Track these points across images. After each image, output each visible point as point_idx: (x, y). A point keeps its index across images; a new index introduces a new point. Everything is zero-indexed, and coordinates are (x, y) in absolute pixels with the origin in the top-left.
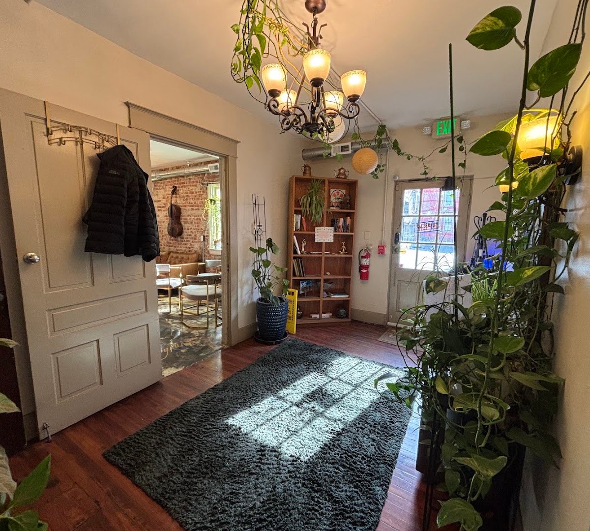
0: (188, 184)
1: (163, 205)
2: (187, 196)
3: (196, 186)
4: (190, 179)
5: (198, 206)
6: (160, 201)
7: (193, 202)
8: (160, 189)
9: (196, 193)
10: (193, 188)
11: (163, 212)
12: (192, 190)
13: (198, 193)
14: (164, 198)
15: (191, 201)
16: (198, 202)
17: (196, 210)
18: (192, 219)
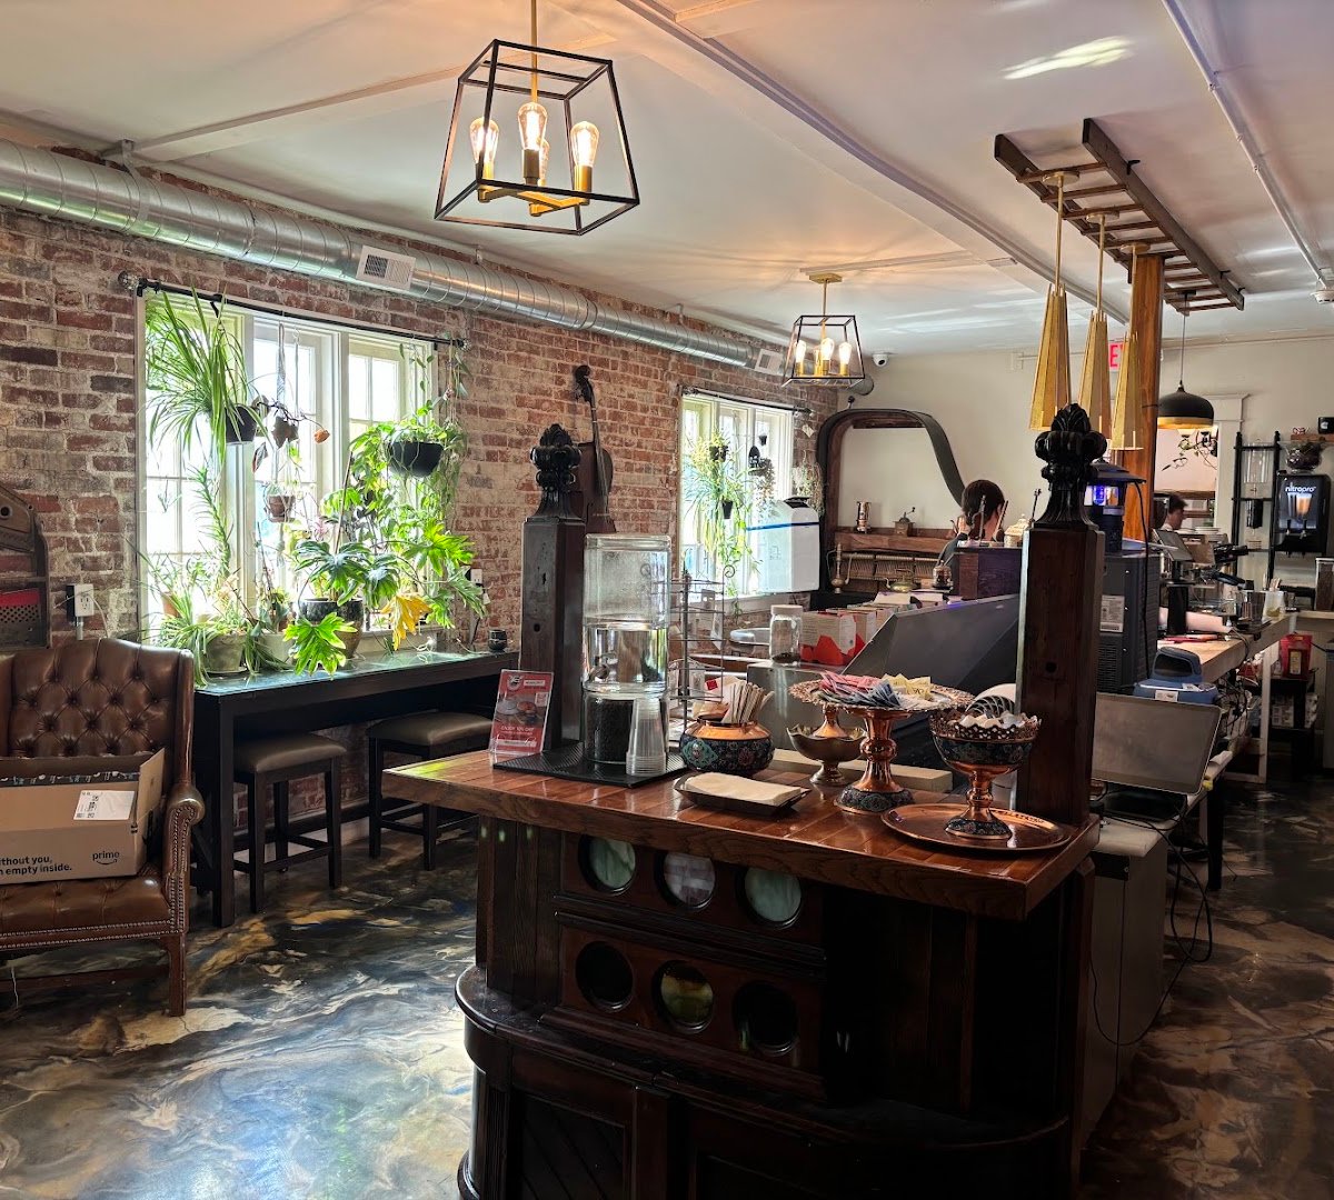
0: (618, 371)
1: (516, 436)
2: (616, 416)
3: (644, 385)
4: (625, 354)
5: (648, 459)
6: (499, 413)
7: (635, 439)
8: (499, 357)
9: (645, 410)
10: (637, 390)
11: (515, 469)
12: (631, 396)
13: (649, 414)
14: (521, 403)
15: (628, 436)
16: (649, 445)
17: (640, 470)
18: (627, 504)
